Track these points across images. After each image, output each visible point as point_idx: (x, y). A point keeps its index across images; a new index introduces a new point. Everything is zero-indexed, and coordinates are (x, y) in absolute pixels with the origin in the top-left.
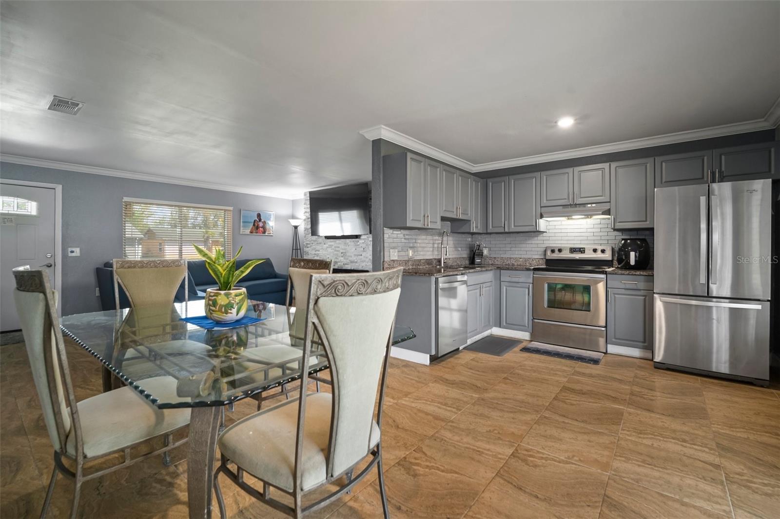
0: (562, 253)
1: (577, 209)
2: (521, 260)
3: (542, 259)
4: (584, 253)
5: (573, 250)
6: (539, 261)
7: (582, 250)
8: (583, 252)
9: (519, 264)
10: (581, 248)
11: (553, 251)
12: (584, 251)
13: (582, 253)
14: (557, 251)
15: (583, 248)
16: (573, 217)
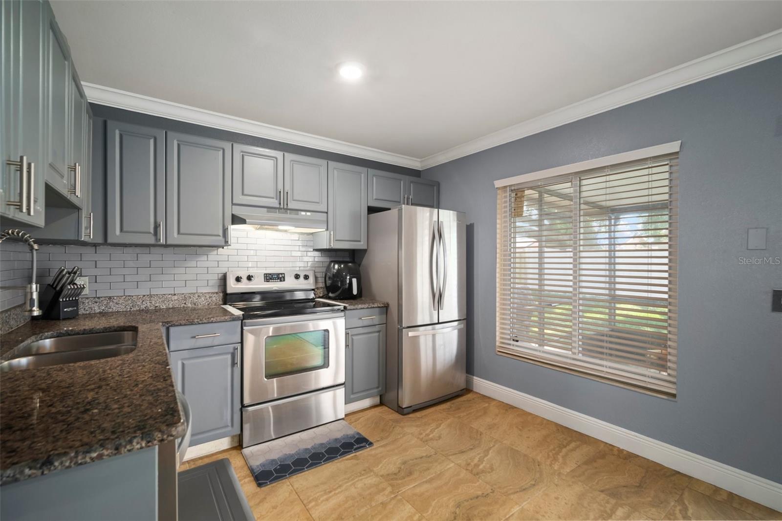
0: (252, 282)
1: (288, 216)
2: (176, 297)
3: (217, 293)
4: (284, 280)
5: (269, 277)
6: (210, 297)
7: (281, 276)
8: (282, 279)
9: (171, 306)
10: (278, 274)
11: (238, 279)
12: (284, 277)
13: (281, 281)
14: (244, 280)
15: (282, 274)
16: (280, 227)
